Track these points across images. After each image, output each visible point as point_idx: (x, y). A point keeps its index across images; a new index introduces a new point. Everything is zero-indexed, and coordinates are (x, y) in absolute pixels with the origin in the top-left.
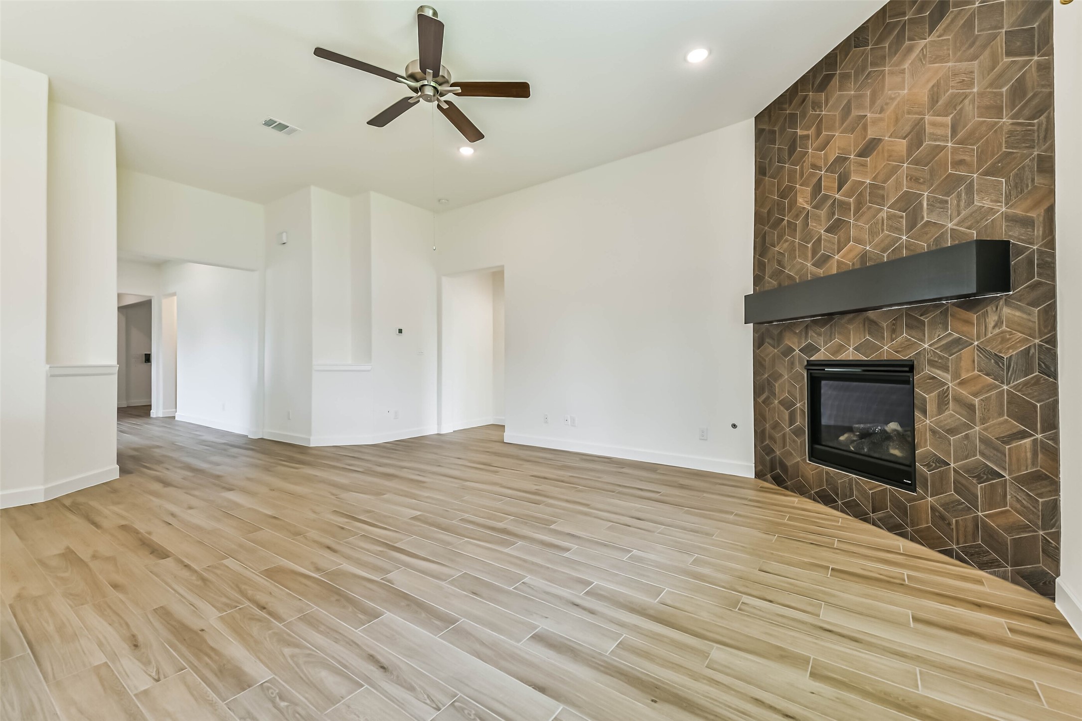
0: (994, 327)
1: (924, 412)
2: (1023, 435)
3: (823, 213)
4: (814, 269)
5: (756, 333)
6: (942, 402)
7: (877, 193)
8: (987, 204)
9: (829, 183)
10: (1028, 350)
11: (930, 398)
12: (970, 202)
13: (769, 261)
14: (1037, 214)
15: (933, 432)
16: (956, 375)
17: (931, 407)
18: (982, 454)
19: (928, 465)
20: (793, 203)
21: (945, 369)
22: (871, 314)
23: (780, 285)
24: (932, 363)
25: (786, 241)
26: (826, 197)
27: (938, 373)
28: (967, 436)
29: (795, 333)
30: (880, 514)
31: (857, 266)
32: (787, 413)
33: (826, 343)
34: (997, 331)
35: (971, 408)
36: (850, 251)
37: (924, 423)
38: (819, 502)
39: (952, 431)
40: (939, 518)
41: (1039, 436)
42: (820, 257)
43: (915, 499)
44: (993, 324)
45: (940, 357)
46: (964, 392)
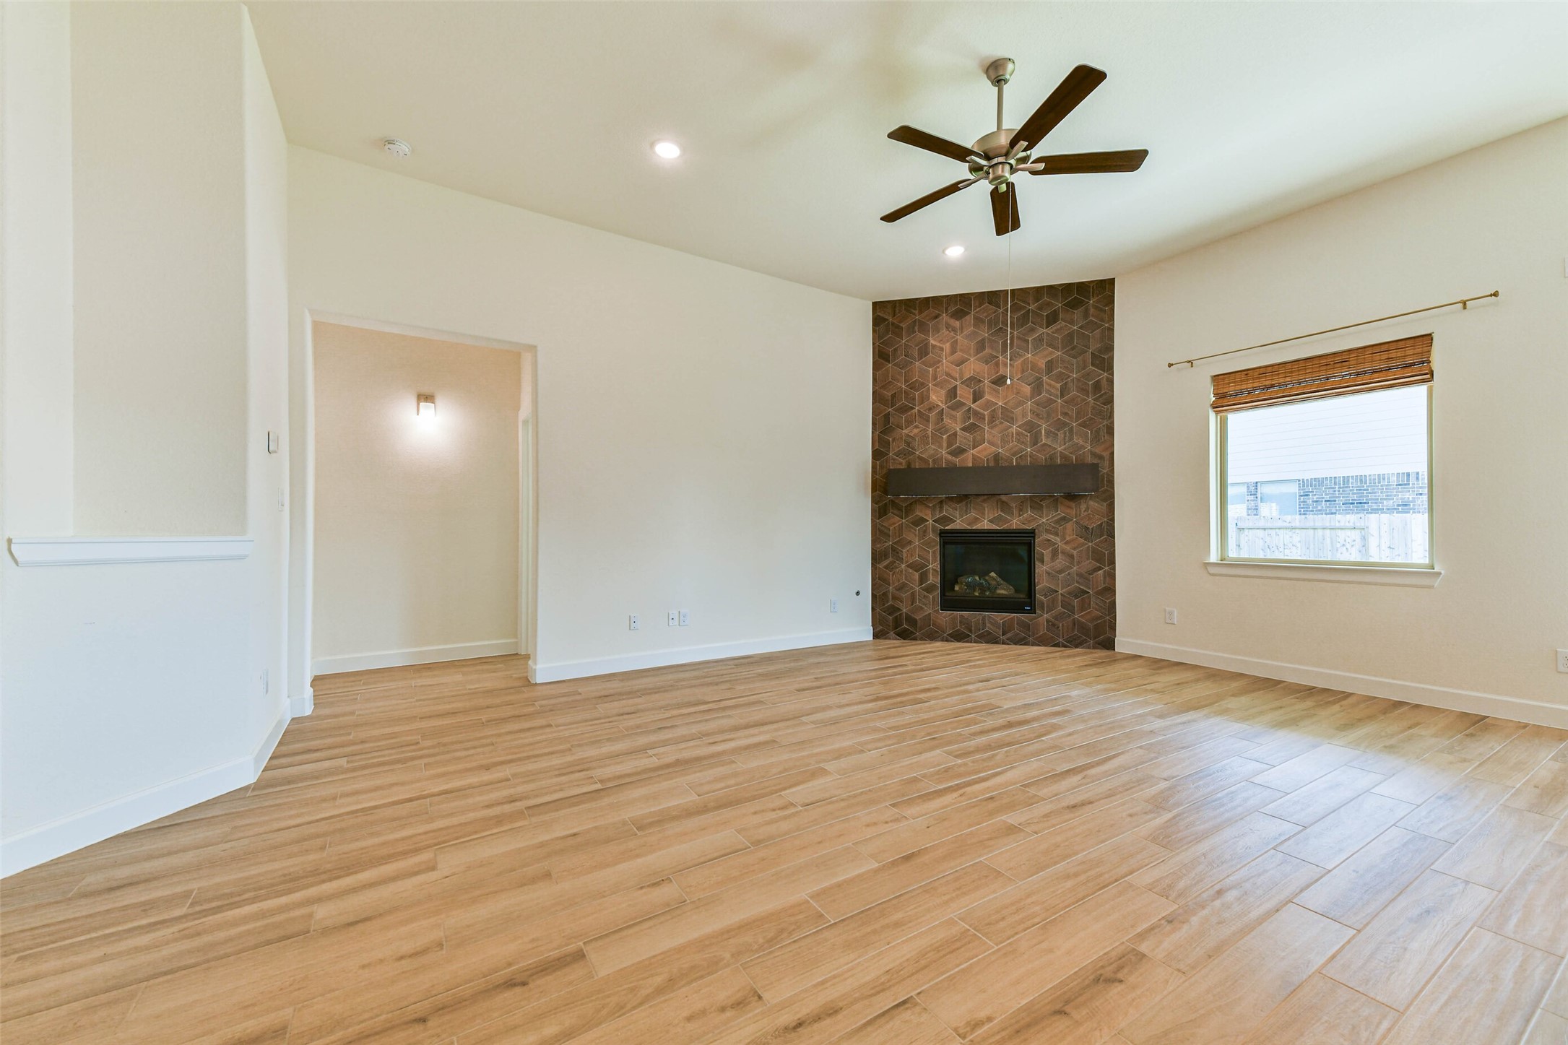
0: (1084, 511)
1: (1042, 562)
2: (1099, 569)
3: (959, 415)
4: (950, 457)
5: (876, 504)
6: (1054, 554)
7: (1008, 416)
8: (1081, 442)
9: (964, 394)
10: (1101, 524)
11: (1047, 554)
12: (1071, 439)
13: (894, 440)
14: (1106, 454)
15: (1048, 573)
16: (1063, 538)
17: (1046, 559)
18: (1078, 582)
19: (1045, 596)
20: (925, 398)
21: (1056, 534)
22: (1004, 498)
23: (909, 464)
24: (1047, 531)
25: (917, 427)
26: (961, 404)
27: (1052, 537)
28: (1069, 574)
29: (929, 507)
30: (1009, 635)
31: (992, 464)
32: (917, 575)
33: (961, 516)
34: (1086, 513)
35: (1072, 557)
36: (985, 449)
37: (1041, 570)
38: (952, 641)
39: (1060, 572)
40: (1052, 625)
41: (1107, 568)
42: (955, 449)
43: (1035, 618)
44: (1084, 509)
45: (1053, 527)
46: (1068, 548)
